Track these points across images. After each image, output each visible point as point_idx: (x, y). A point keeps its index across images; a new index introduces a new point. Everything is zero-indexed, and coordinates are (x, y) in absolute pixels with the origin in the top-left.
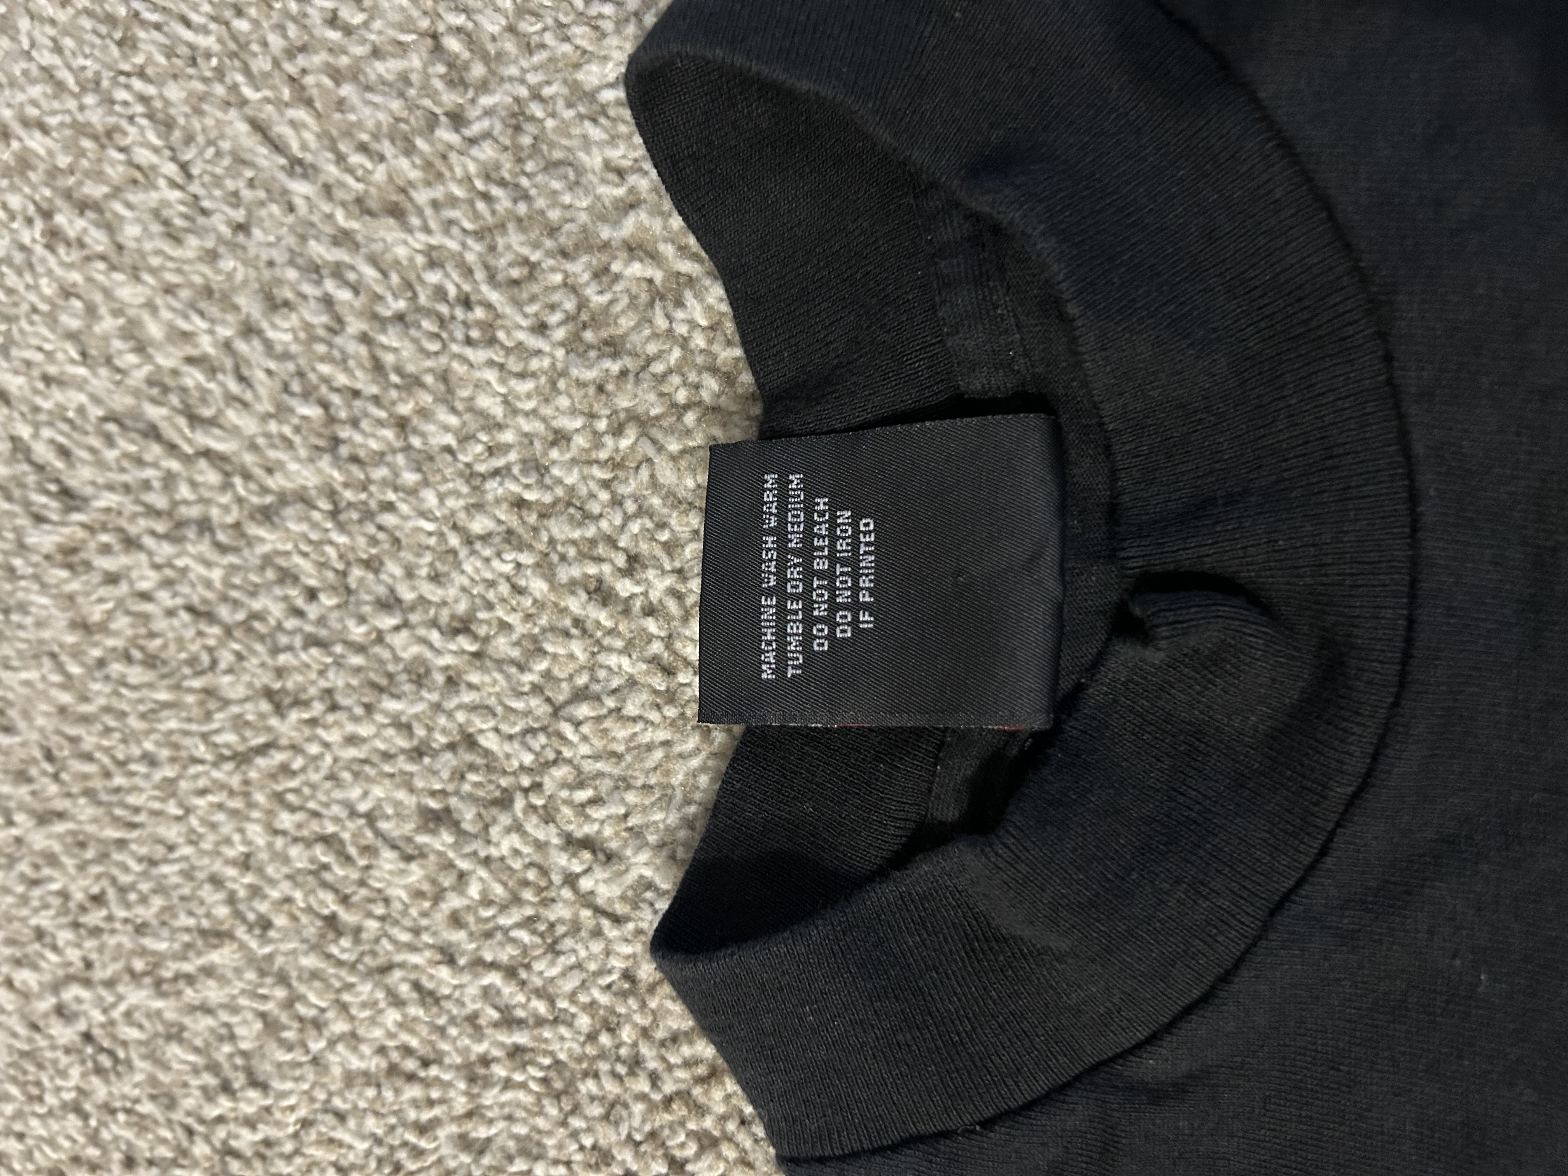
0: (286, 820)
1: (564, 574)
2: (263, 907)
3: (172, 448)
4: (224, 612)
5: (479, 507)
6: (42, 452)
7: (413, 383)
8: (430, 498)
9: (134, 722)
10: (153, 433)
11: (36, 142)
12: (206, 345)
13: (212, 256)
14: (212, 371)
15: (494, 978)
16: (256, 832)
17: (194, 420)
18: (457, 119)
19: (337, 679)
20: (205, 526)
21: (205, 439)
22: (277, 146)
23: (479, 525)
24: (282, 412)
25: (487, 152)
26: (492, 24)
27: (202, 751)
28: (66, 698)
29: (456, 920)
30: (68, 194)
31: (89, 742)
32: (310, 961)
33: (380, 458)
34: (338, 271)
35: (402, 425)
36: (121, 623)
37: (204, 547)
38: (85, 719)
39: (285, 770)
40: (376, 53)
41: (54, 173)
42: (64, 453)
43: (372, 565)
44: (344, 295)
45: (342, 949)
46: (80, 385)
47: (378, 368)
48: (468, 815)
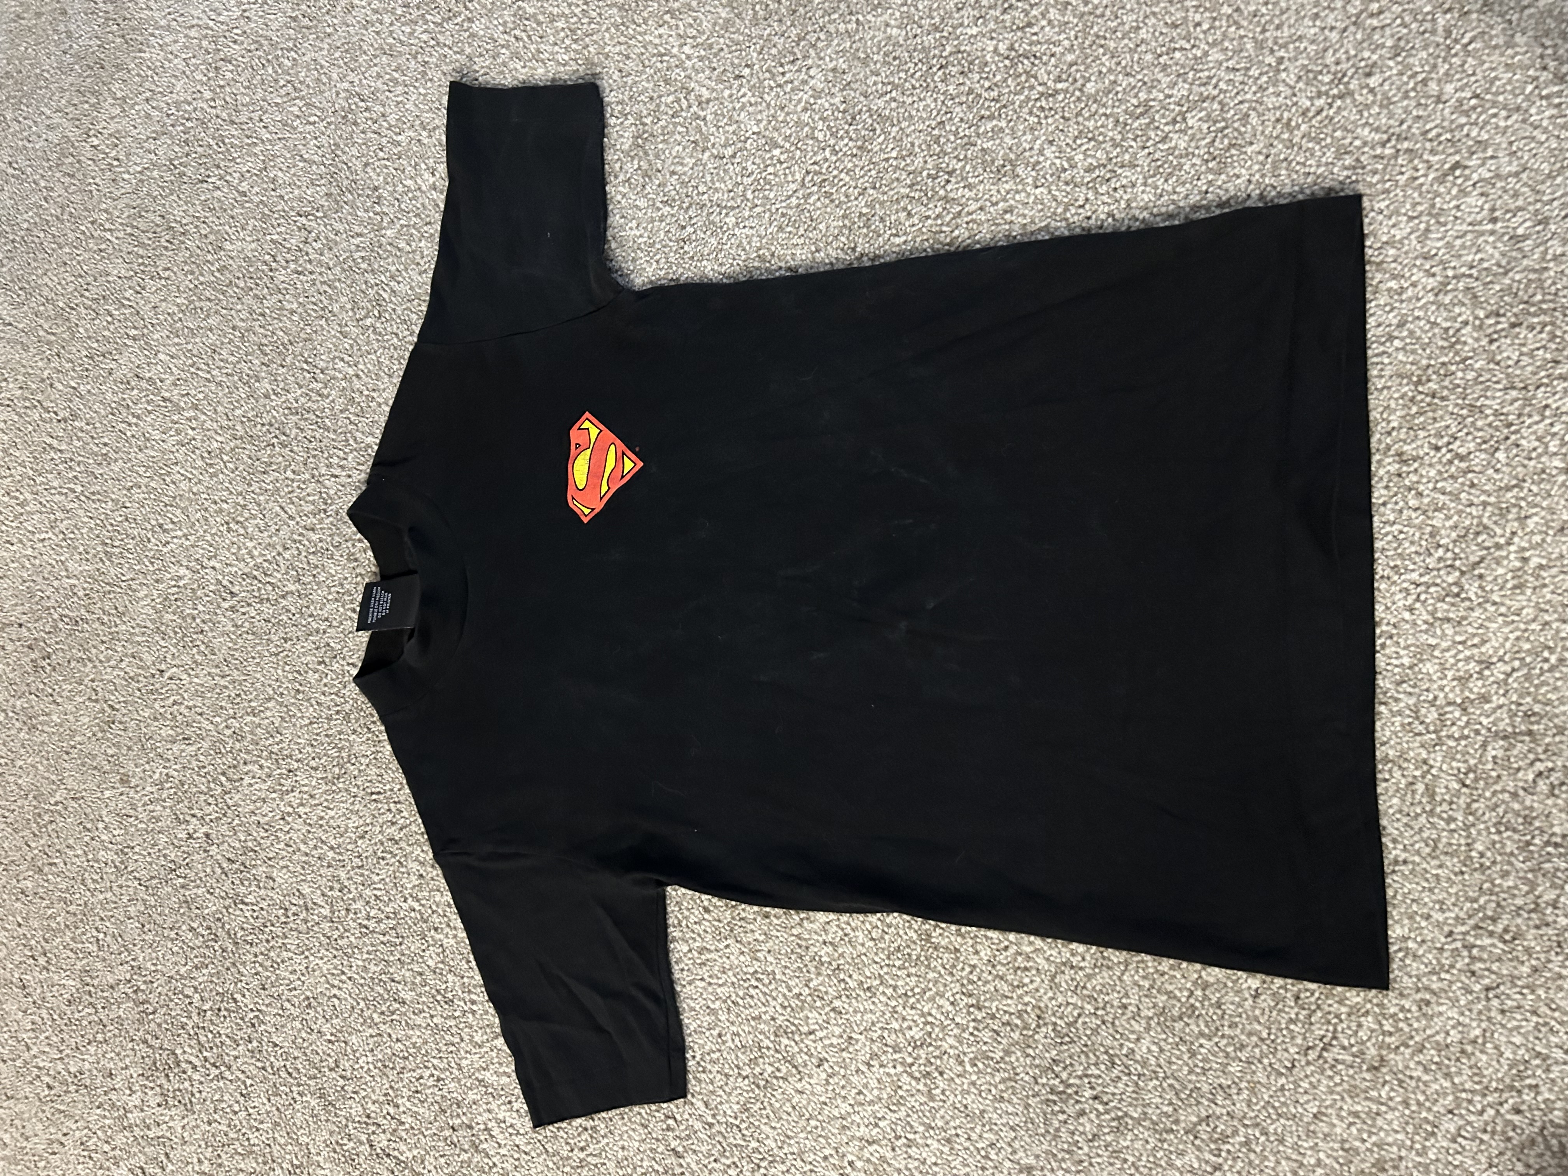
0: (287, 668)
1: (347, 607)
2: (281, 690)
3: (260, 581)
4: (273, 620)
5: (330, 593)
6: (225, 583)
7: (316, 567)
8: (319, 592)
9: (250, 649)
10: (255, 578)
11: (225, 506)
12: (269, 557)
13: (271, 537)
14: (270, 563)
15: (333, 696)
16: (279, 672)
17: (266, 575)
18: (325, 511)
19: (299, 633)
20: (268, 600)
21: (268, 579)
22: (286, 512)
23: (330, 597)
24: (287, 573)
25: (331, 519)
26: (332, 492)
27: (267, 654)
28: (230, 645)
29: (325, 685)
30: (233, 519)
31: (237, 655)
32: (293, 701)
33: (309, 583)
34: (300, 542)
35: (314, 576)
36: (246, 624)
37: (268, 605)
38: (236, 650)
39: (287, 656)
40: (308, 495)
41: (229, 513)
42: (231, 583)
43: (308, 607)
44: (301, 547)
45: (300, 696)
46: (236, 566)
47: (309, 563)
48: (327, 660)
